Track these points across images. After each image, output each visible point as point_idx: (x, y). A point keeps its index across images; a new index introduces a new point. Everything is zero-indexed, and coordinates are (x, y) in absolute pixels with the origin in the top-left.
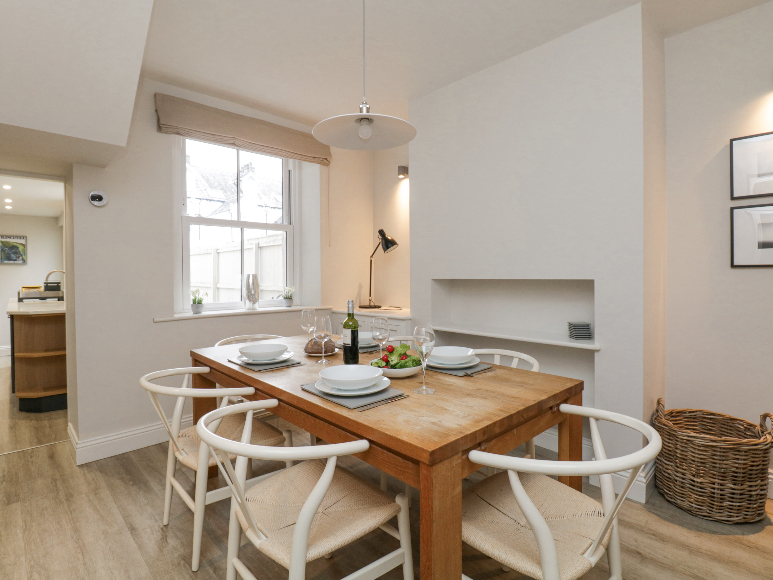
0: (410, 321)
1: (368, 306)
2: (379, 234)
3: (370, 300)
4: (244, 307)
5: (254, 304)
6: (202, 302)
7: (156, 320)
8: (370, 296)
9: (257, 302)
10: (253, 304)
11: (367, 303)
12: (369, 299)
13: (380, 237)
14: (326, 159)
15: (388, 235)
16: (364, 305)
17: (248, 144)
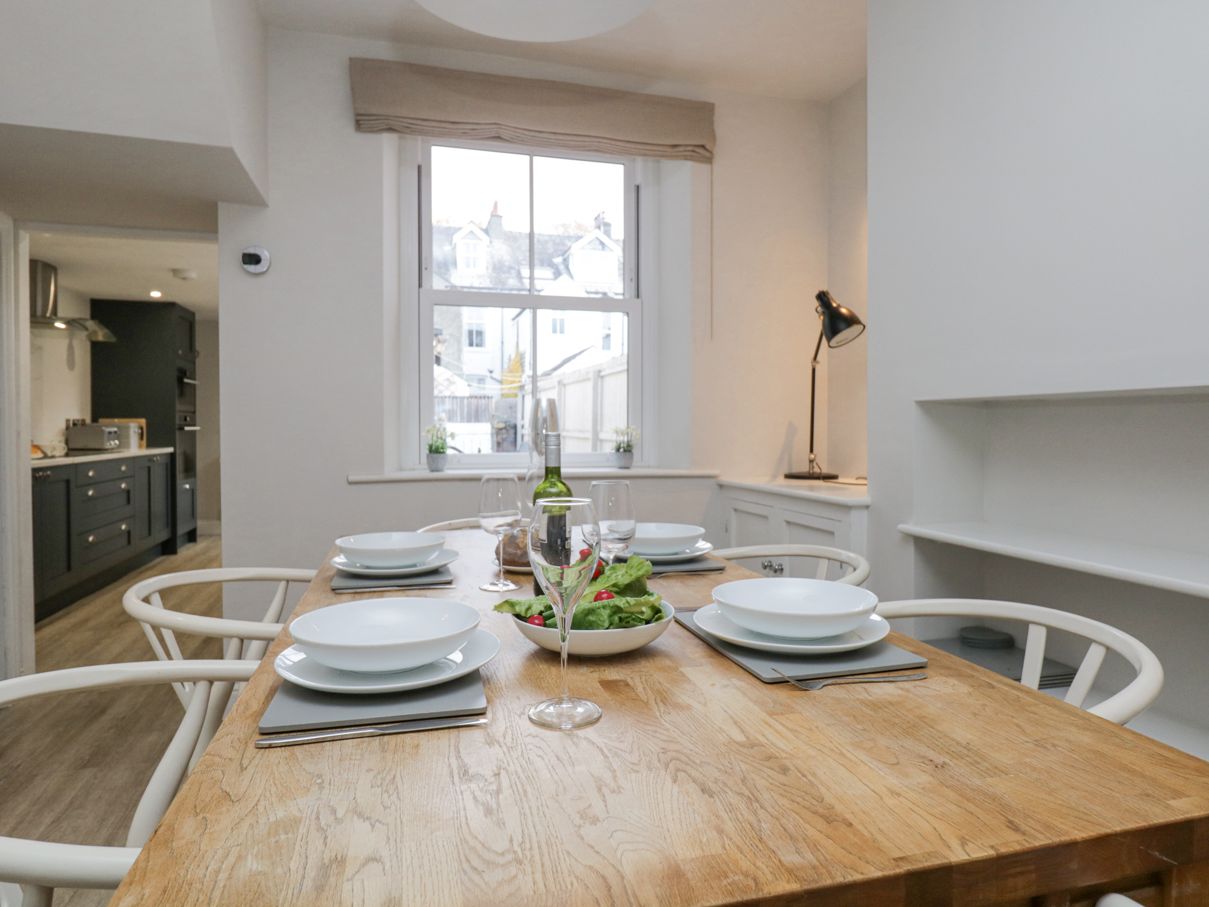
0: (865, 513)
1: (808, 475)
2: (817, 303)
3: (811, 461)
6: (445, 450)
7: (352, 478)
8: (812, 451)
11: (804, 468)
12: (809, 458)
13: (819, 309)
14: (703, 147)
15: (837, 304)
16: (800, 473)
17: (527, 133)
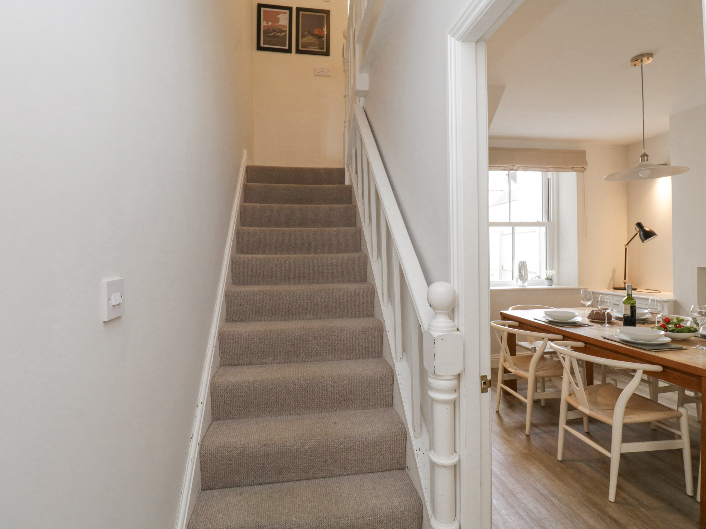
0: (672, 303)
1: (623, 288)
2: (636, 226)
4: (516, 284)
5: (525, 283)
8: (625, 279)
9: (526, 282)
10: (523, 283)
11: (621, 286)
12: (624, 282)
13: (637, 228)
14: (583, 167)
15: (645, 227)
16: (618, 288)
17: (522, 167)
